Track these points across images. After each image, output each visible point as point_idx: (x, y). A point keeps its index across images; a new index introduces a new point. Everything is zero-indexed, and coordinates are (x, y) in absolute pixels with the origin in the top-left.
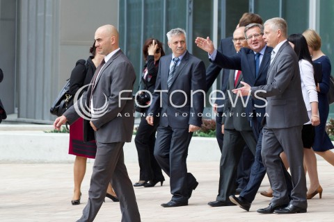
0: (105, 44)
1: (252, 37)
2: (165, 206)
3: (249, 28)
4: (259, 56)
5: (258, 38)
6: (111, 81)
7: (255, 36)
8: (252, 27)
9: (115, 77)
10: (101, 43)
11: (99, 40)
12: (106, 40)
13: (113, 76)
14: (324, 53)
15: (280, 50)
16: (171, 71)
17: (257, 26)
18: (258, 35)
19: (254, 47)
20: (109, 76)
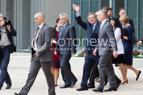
0: (39, 20)
1: (90, 18)
2: (61, 88)
3: (90, 14)
4: (93, 26)
5: (93, 19)
6: (44, 36)
7: (92, 18)
8: (91, 14)
9: (46, 34)
10: (37, 20)
11: (36, 19)
12: (39, 19)
13: (45, 33)
14: (130, 24)
15: (105, 23)
16: (61, 31)
17: (93, 14)
18: (93, 18)
19: (91, 23)
20: (43, 33)
